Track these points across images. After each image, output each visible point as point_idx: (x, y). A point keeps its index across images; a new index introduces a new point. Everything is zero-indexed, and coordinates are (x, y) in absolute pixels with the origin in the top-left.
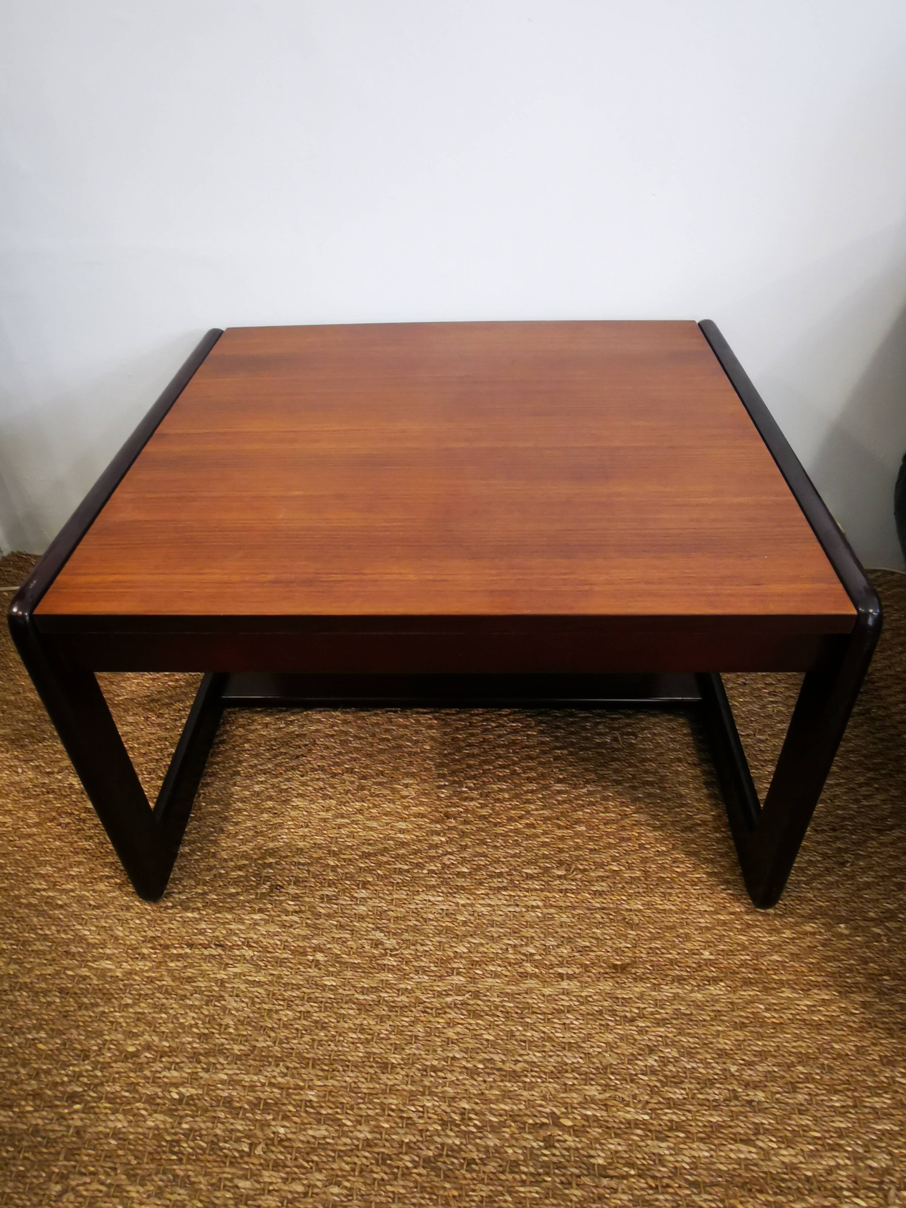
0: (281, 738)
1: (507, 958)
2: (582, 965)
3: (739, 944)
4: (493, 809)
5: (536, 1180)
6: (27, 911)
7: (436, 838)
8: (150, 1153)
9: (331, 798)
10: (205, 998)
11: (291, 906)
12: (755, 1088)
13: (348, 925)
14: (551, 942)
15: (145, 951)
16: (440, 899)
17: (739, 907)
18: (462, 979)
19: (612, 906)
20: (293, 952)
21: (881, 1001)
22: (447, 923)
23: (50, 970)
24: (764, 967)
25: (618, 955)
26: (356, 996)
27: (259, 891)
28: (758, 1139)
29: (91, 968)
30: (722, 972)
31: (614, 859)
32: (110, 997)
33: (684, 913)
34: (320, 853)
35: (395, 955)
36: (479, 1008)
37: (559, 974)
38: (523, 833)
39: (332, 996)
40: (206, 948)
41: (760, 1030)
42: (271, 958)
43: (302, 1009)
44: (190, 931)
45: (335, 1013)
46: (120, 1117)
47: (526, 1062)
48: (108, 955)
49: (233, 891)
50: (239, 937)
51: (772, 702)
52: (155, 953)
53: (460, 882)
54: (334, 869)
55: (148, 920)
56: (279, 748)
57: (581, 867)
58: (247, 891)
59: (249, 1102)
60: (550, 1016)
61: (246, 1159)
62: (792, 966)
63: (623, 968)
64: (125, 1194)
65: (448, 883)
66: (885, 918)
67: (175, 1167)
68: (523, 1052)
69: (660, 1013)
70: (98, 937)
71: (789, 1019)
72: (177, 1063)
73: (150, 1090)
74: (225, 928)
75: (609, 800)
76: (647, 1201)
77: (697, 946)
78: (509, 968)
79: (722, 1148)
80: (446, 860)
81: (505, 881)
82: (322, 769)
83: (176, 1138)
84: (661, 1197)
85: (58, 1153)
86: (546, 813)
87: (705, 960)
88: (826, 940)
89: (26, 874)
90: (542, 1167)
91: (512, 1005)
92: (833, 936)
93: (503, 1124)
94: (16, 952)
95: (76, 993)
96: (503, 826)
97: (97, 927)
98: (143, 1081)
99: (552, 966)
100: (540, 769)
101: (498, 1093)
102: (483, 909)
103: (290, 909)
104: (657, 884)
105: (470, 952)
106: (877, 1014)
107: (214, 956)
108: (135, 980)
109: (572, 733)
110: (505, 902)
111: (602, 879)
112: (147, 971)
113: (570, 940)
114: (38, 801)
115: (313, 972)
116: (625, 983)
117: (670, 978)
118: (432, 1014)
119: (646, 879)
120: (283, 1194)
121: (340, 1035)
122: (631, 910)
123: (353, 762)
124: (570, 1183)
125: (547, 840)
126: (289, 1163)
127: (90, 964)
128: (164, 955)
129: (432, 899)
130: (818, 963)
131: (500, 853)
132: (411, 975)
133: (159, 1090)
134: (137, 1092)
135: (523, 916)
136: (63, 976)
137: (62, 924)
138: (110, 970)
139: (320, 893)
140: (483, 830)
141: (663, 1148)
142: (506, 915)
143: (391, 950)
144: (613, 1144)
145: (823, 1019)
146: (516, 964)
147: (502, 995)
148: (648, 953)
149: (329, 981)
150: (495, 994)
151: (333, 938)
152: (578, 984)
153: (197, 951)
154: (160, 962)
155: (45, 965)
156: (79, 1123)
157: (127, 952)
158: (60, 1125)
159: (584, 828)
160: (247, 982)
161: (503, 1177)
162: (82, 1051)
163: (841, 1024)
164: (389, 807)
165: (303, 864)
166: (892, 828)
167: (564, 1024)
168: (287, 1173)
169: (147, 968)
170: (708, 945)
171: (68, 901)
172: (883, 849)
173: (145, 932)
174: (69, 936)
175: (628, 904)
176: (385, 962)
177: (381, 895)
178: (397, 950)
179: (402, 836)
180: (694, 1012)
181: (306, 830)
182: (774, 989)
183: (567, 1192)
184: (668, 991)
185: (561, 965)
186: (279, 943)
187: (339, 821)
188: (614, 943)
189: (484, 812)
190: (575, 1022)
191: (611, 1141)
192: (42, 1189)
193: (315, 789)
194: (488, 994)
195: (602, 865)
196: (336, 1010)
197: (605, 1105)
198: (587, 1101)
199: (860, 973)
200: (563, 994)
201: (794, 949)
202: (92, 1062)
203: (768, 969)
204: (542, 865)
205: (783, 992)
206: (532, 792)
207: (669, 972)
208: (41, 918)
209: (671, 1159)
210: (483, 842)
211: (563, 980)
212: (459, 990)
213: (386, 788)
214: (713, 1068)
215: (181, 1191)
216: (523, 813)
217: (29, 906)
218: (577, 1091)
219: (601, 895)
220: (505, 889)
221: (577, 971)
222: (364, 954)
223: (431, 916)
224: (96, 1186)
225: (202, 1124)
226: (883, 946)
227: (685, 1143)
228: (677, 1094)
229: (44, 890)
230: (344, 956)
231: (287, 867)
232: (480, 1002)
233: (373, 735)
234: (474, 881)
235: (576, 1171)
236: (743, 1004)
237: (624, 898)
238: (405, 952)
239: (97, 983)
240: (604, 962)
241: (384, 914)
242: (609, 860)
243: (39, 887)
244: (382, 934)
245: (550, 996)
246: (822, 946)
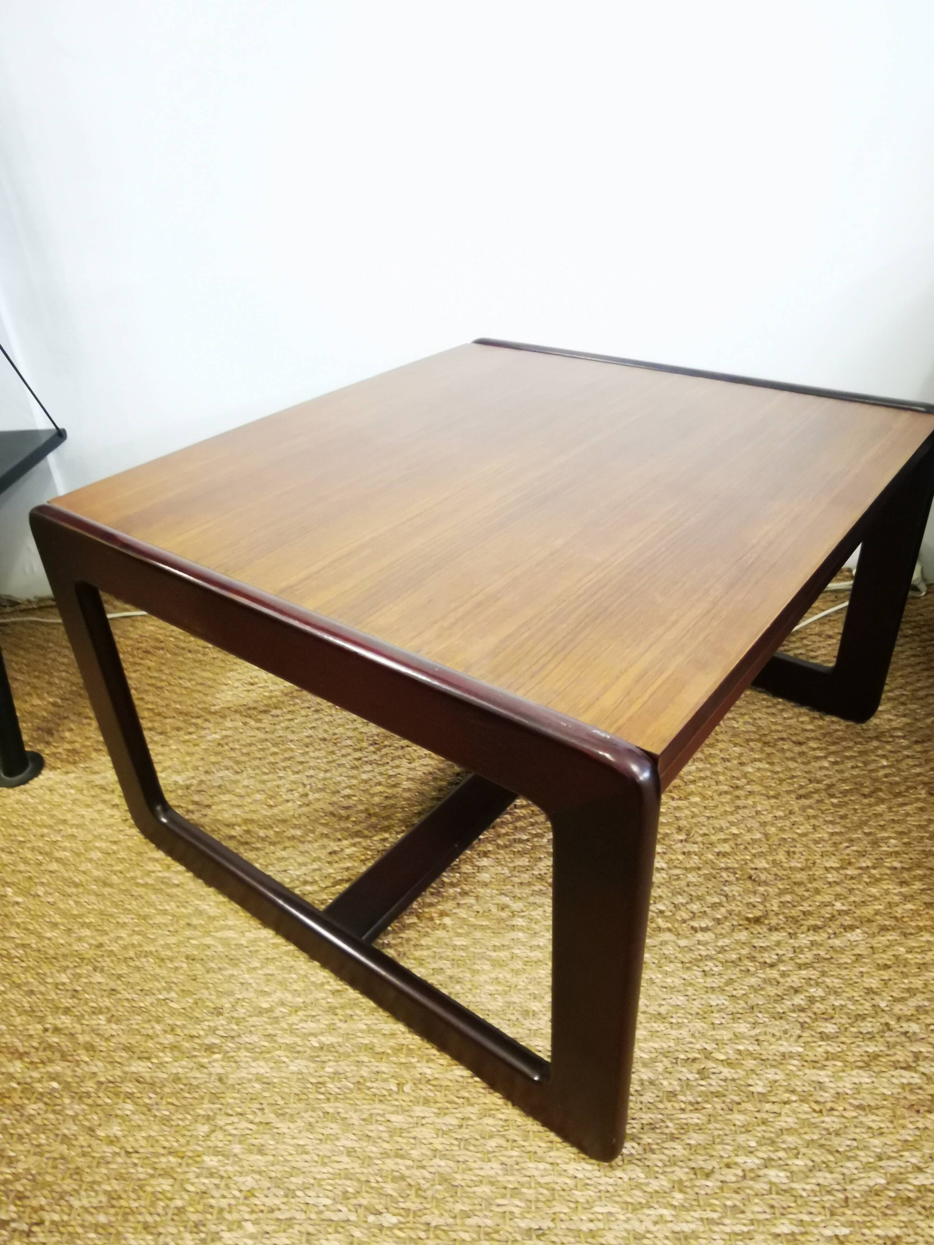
2: (714, 919)
3: (870, 896)
5: (696, 1107)
6: (144, 890)
8: (296, 1094)
12: (908, 1020)
17: (865, 862)
19: (737, 866)
23: (174, 940)
24: (898, 915)
25: (749, 909)
26: (488, 953)
28: (918, 1065)
29: (214, 937)
30: (857, 921)
31: (732, 824)
32: (237, 962)
35: (523, 917)
37: (692, 927)
39: (464, 954)
46: (262, 1063)
47: (669, 1004)
57: (701, 832)
59: (392, 1048)
61: (396, 1096)
63: (757, 920)
64: (276, 1130)
67: (323, 1105)
68: (665, 996)
69: (800, 958)
72: (314, 1016)
73: (289, 1040)
75: (719, 775)
76: (813, 1124)
77: (827, 898)
79: (883, 1075)
83: (321, 1080)
84: (827, 1119)
85: (202, 1098)
87: (838, 910)
90: (700, 1096)
93: (654, 1060)
94: (138, 925)
95: (202, 959)
98: (280, 1032)
99: (684, 921)
101: (645, 1033)
104: (780, 844)
108: (260, 946)
111: (725, 841)
113: (699, 898)
115: (442, 933)
116: (760, 933)
117: (805, 928)
119: (768, 840)
120: (438, 1127)
121: (476, 988)
122: (756, 869)
124: (731, 1110)
126: (439, 1099)
127: (213, 934)
132: (542, 933)
133: (298, 1040)
134: (276, 1041)
136: (188, 945)
137: (181, 900)
138: (234, 939)
141: (823, 1076)
143: (519, 912)
144: (771, 1074)
148: (779, 907)
149: (459, 942)
151: (458, 904)
152: (713, 935)
155: (168, 935)
156: (221, 1071)
158: (201, 1072)
159: (698, 799)
161: (661, 1106)
162: (214, 1008)
167: (704, 971)
168: (439, 1109)
170: (838, 897)
174: (190, 911)
175: (753, 863)
176: (514, 923)
177: (503, 863)
178: (524, 912)
180: (834, 956)
182: (913, 934)
183: (729, 1117)
184: (804, 940)
185: (693, 919)
188: (744, 899)
190: (714, 969)
191: (768, 1071)
192: (189, 1130)
195: (721, 829)
196: (469, 966)
197: (757, 1040)
198: (737, 1037)
200: (699, 944)
201: (928, 899)
202: (227, 1018)
203: (903, 917)
205: (922, 936)
207: (803, 922)
208: (159, 896)
209: (832, 1085)
211: (696, 932)
214: (862, 1004)
215: (333, 1125)
217: (146, 885)
218: (726, 1028)
219: (724, 856)
221: (710, 924)
222: (491, 917)
224: (244, 1124)
225: (344, 1066)
227: (843, 1071)
228: (830, 1028)
230: (471, 919)
235: (737, 1099)
236: (883, 948)
237: (748, 857)
238: (533, 913)
239: (222, 950)
240: (736, 915)
241: (507, 880)
242: (728, 825)
243: (154, 869)
244: (508, 899)
245: (686, 947)
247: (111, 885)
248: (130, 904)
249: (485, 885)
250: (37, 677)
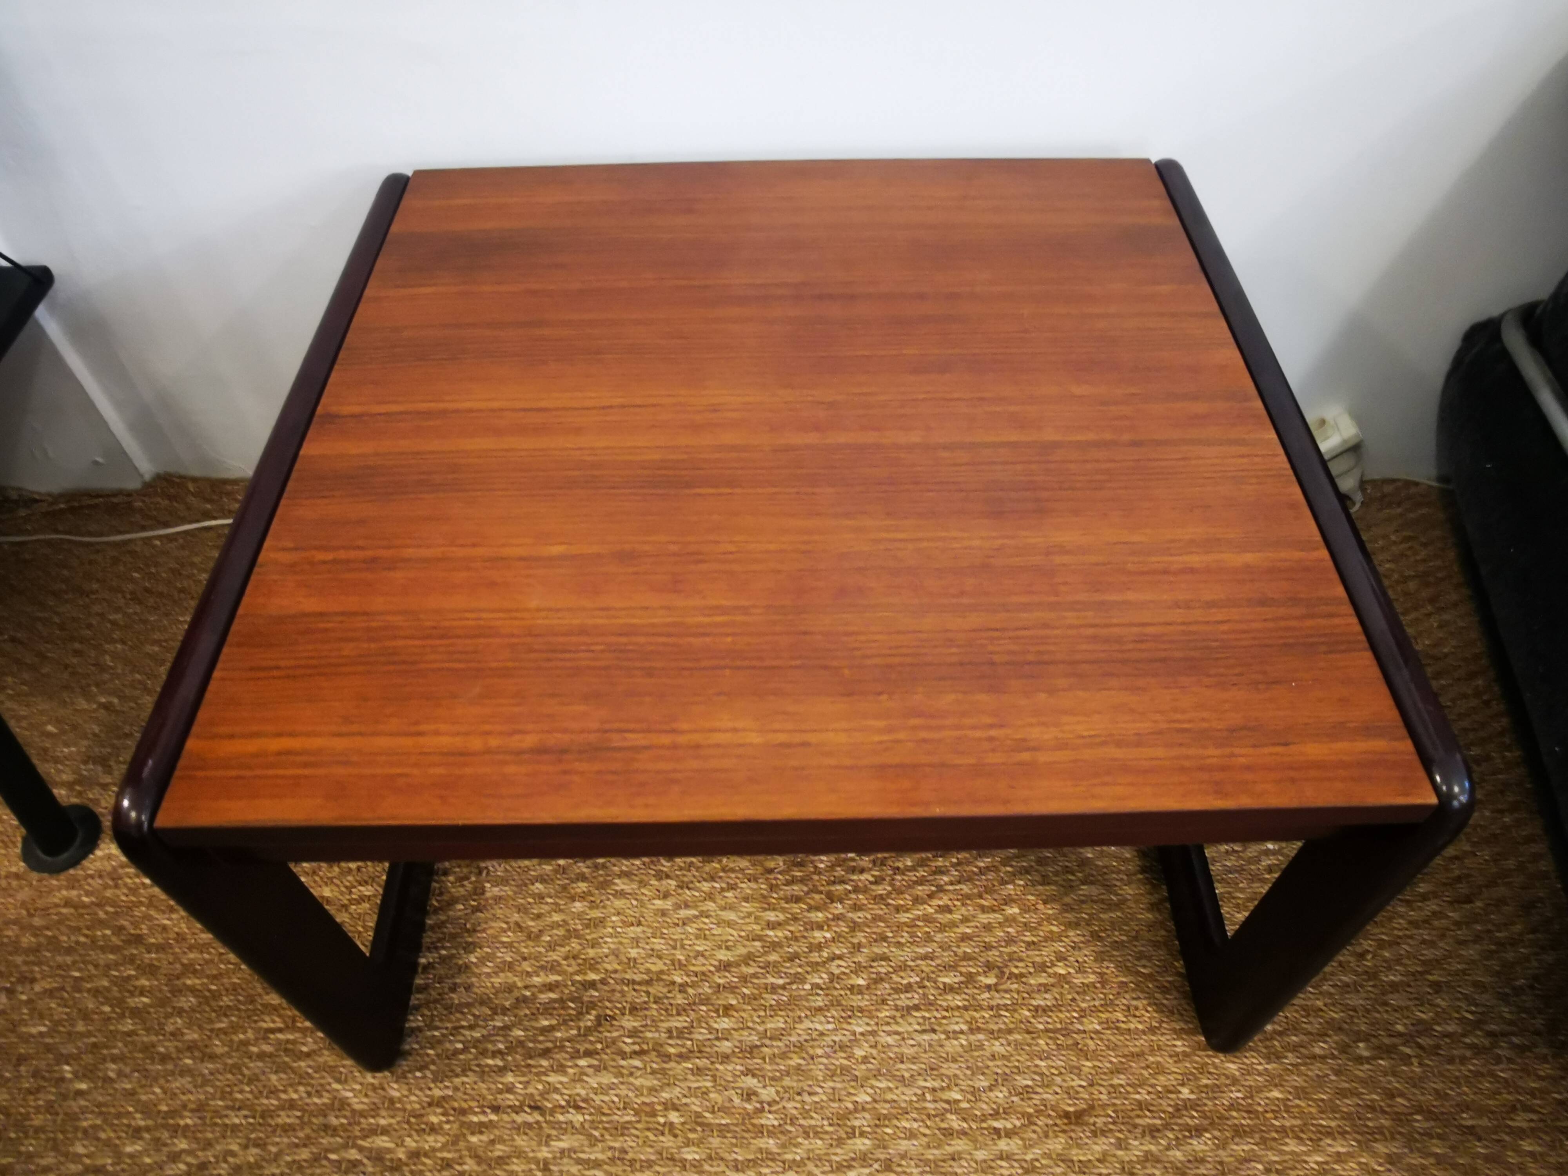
1: (925, 1108)
2: (1024, 1115)
3: (1227, 1076)
4: (892, 885)
6: (260, 1064)
7: (817, 934)
9: (668, 878)
11: (628, 1044)
13: (709, 1070)
15: (434, 1119)
16: (831, 1027)
18: (867, 1142)
19: (1059, 1027)
20: (637, 1112)
21: (1411, 1151)
22: (841, 1060)
23: (305, 1154)
24: (1260, 1109)
25: (1070, 1098)
27: (582, 1024)
29: (361, 1148)
30: (1207, 1118)
31: (1058, 956)
33: (1155, 1033)
34: (660, 964)
35: (775, 1112)
37: (995, 1128)
38: (935, 920)
40: (517, 1113)
42: (607, 1122)
44: (493, 1086)
48: (383, 1126)
49: (546, 1023)
50: (562, 1095)
52: (448, 1122)
53: (857, 1001)
54: (683, 988)
55: (432, 1072)
57: (1016, 971)
58: (565, 1022)
62: (1298, 1106)
63: (1078, 1117)
65: (839, 1004)
66: (1417, 1032)
70: (365, 1100)
74: (540, 1081)
75: (1048, 865)
77: (1173, 1080)
78: (928, 1123)
80: (835, 968)
81: (916, 996)
86: (965, 888)
87: (1183, 1100)
88: (1340, 1066)
92: (1349, 1060)
94: (254, 1129)
96: (907, 911)
97: (361, 1084)
99: (984, 1118)
102: (888, 1039)
103: (627, 1049)
104: (1119, 993)
105: (875, 1101)
107: (530, 1124)
108: (426, 1163)
110: (917, 1027)
111: (1047, 987)
112: (441, 1150)
113: (1006, 1078)
115: (667, 1141)
116: (1081, 1138)
117: (1139, 1130)
119: (1103, 986)
122: (1085, 1032)
125: (968, 931)
127: (360, 1142)
128: (463, 1124)
129: (819, 1027)
130: (1330, 1100)
131: (906, 954)
135: (942, 1046)
137: (312, 1082)
138: (389, 1151)
139: (666, 1025)
140: (880, 918)
142: (920, 1045)
143: (769, 1104)
146: (937, 1116)
147: (921, 1164)
148: (1109, 1093)
149: (689, 1154)
151: (690, 1088)
152: (1020, 1142)
153: (505, 1117)
154: (456, 1136)
155: (297, 1146)
157: (408, 1122)
159: (1017, 910)
160: (580, 1162)
164: (749, 887)
165: (640, 983)
169: (439, 1146)
170: (1187, 1079)
172: (1414, 931)
173: (430, 1089)
174: (325, 1101)
175: (1081, 1023)
176: (763, 1121)
177: (750, 1024)
178: (778, 1103)
179: (771, 933)
181: (639, 929)
182: (1275, 1139)
184: (1137, 1148)
185: (996, 1115)
186: (616, 1099)
187: (683, 913)
188: (1064, 1081)
189: (880, 890)
194: (904, 1163)
195: (1044, 967)
199: (1385, 1112)
200: (1001, 1159)
201: (1298, 1081)
203: (1266, 1112)
204: (964, 970)
205: (1286, 1144)
207: (1138, 1121)
208: (282, 1075)
210: (882, 937)
211: (1000, 1138)
212: (865, 1159)
216: (933, 889)
217: (262, 1056)
219: (1044, 1011)
220: (917, 1008)
221: (1018, 1123)
222: (734, 1111)
223: (819, 1052)
226: (1413, 1071)
229: (281, 1030)
230: (706, 1115)
231: (618, 987)
234: (874, 998)
236: (1236, 1164)
237: (1075, 1015)
238: (788, 1105)
240: (1052, 1109)
241: (755, 1050)
242: (1053, 958)
243: (272, 1025)
244: (755, 1080)
245: (985, 1161)
246: (1336, 1075)
247: (212, 1058)
248: (242, 1091)
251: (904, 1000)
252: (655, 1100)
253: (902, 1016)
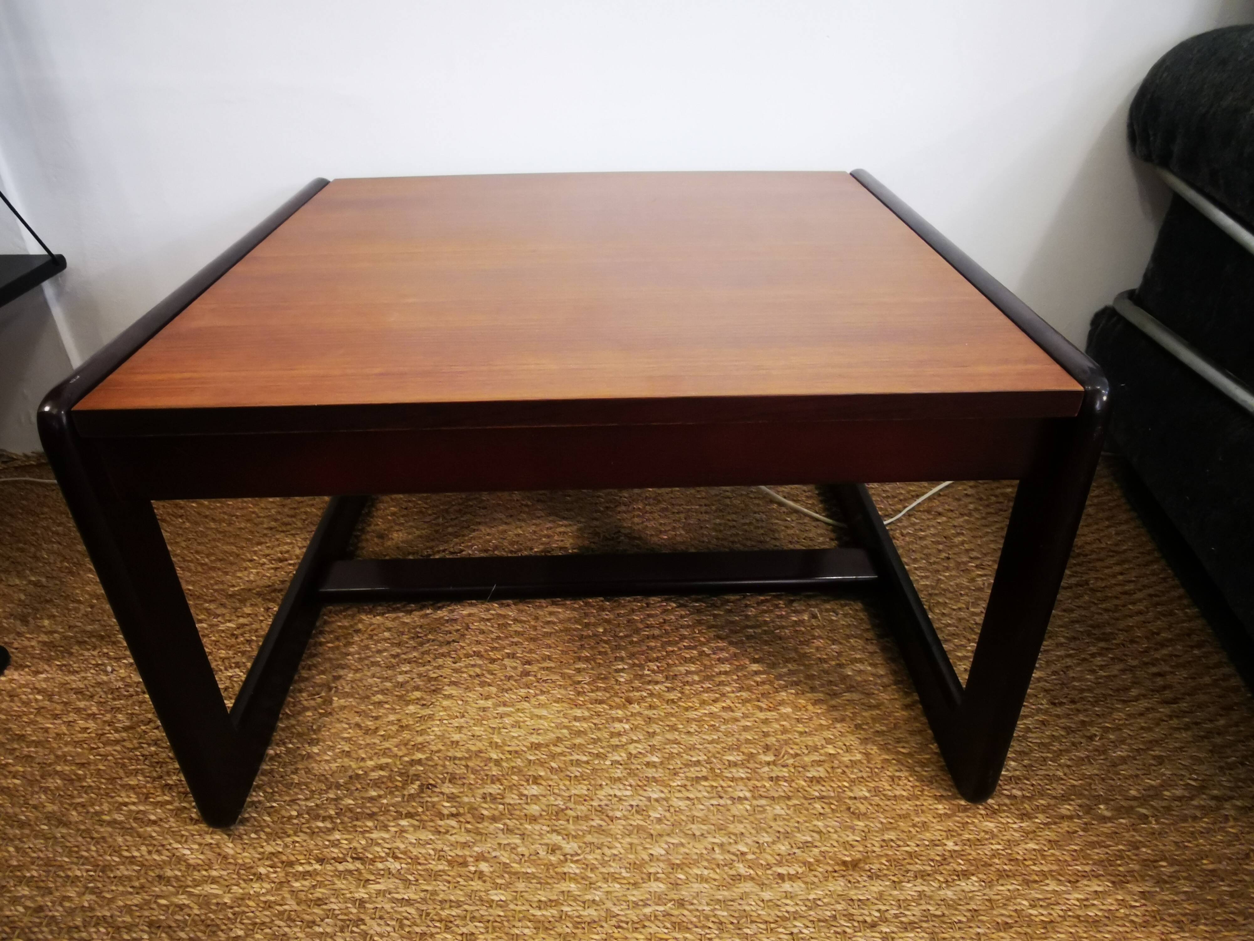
0: (428, 624)
1: (714, 859)
2: (805, 863)
3: (986, 832)
4: (682, 693)
6: (110, 829)
7: (617, 725)
9: (490, 685)
10: (340, 923)
11: (447, 807)
13: (518, 829)
14: (765, 838)
15: (262, 870)
18: (661, 885)
19: (832, 794)
20: (450, 863)
21: (1162, 890)
22: (637, 820)
23: (137, 900)
24: (1019, 857)
25: (846, 850)
26: (532, 911)
27: (406, 793)
29: (191, 894)
30: (972, 865)
31: (828, 741)
32: (214, 929)
33: (918, 799)
34: (480, 745)
35: (577, 861)
36: (685, 919)
37: (779, 874)
38: (720, 717)
39: (502, 914)
40: (340, 863)
41: (1029, 930)
42: (424, 870)
43: (465, 930)
44: (320, 843)
45: (507, 934)
48: (214, 877)
49: (374, 794)
50: (383, 848)
51: (981, 576)
52: (275, 872)
53: (651, 772)
54: (498, 763)
55: (267, 834)
56: (426, 635)
57: (791, 752)
58: (391, 793)
60: (773, 926)
62: (1053, 855)
63: (855, 865)
65: (636, 775)
66: (1149, 796)
69: (906, 916)
70: (202, 857)
71: (1060, 916)
74: (364, 837)
75: (814, 679)
77: (938, 836)
78: (718, 871)
80: (632, 748)
81: (704, 769)
82: (478, 654)
86: (745, 694)
87: (950, 851)
88: (1086, 824)
89: (110, 786)
91: (725, 914)
92: (1093, 819)
94: (93, 880)
95: (170, 927)
96: (695, 710)
99: (769, 866)
100: (733, 650)
102: (680, 803)
103: (446, 812)
104: (883, 767)
105: (669, 854)
106: (1162, 905)
107: (350, 872)
108: (248, 906)
109: (766, 612)
110: (706, 794)
111: (819, 763)
112: (264, 894)
113: (787, 836)
114: (130, 702)
115: (476, 885)
116: (858, 882)
117: (911, 874)
118: (628, 929)
119: (869, 762)
122: (855, 798)
123: (514, 647)
125: (749, 724)
127: (190, 890)
128: (287, 874)
129: (618, 793)
130: (1082, 850)
131: (694, 740)
132: (599, 884)
135: (728, 810)
136: (154, 906)
137: (155, 842)
138: (216, 896)
139: (481, 791)
140: (672, 715)
142: (709, 810)
143: (572, 856)
145: (1100, 913)
146: (726, 865)
147: (712, 903)
148: (882, 847)
149: (496, 896)
150: (704, 902)
151: (500, 844)
152: (803, 886)
153: (329, 867)
154: (282, 883)
155: (131, 893)
157: (238, 874)
159: (790, 710)
160: (394, 901)
163: (1122, 918)
164: (559, 693)
165: (460, 759)
166: (1136, 699)
167: (792, 934)
169: (264, 891)
170: (950, 834)
171: (164, 816)
172: (1132, 721)
173: (262, 847)
174: (164, 858)
175: (852, 791)
176: (565, 870)
177: (556, 791)
178: (579, 855)
179: (577, 724)
180: (946, 912)
181: (462, 720)
182: (1035, 882)
184: (911, 889)
185: (779, 864)
186: (432, 852)
187: (501, 709)
188: (840, 837)
189: (672, 696)
190: (805, 931)
193: (470, 676)
194: (695, 901)
195: (816, 749)
196: (507, 930)
199: (1132, 860)
200: (786, 897)
201: (1052, 836)
203: (1025, 860)
204: (746, 751)
205: (1047, 885)
206: (726, 673)
207: (909, 867)
208: (128, 838)
210: (673, 728)
211: (783, 881)
212: (659, 899)
213: (555, 673)
216: (717, 695)
217: (113, 823)
219: (818, 782)
220: (706, 778)
221: (800, 870)
222: (539, 862)
223: (618, 814)
226: (1152, 828)
229: (134, 804)
230: (513, 865)
231: (441, 762)
232: (686, 912)
233: (537, 618)
234: (668, 771)
236: (1003, 901)
237: (846, 784)
238: (590, 857)
239: (198, 912)
240: (830, 858)
241: (561, 814)
242: (824, 742)
243: (127, 800)
244: (560, 838)
245: (771, 901)
246: (1083, 831)
247: (67, 824)
248: (88, 850)
249: (533, 819)
250: (22, 550)
251: (693, 772)
252: (468, 853)
253: (692, 785)
